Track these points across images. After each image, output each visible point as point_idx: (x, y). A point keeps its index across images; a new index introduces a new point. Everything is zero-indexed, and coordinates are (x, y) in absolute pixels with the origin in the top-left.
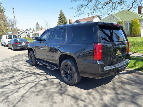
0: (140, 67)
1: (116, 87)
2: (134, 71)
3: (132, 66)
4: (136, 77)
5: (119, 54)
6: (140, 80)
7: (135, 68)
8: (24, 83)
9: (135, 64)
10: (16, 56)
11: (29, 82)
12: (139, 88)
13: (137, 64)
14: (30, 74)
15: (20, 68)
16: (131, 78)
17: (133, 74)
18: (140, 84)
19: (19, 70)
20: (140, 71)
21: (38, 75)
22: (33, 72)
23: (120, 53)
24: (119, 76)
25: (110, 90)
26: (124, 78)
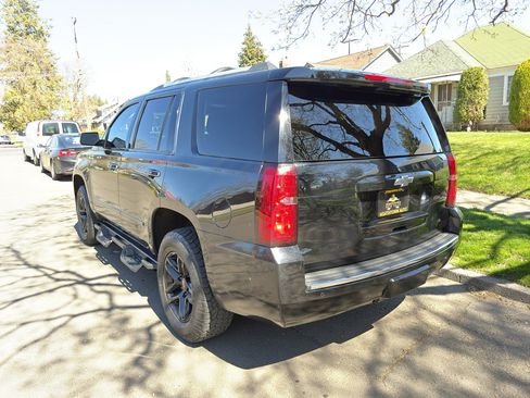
0: (514, 265)
1: (385, 356)
2: (488, 280)
3: (483, 257)
4: (488, 311)
5: (396, 211)
6: (502, 328)
7: (493, 268)
8: (9, 324)
9: (495, 248)
10: (50, 203)
11: (34, 318)
12: (485, 368)
13: (503, 251)
14: (58, 280)
15: (36, 254)
16: (465, 314)
17: (484, 293)
18: (499, 344)
19: (26, 264)
20: (512, 281)
21: (82, 289)
22: (73, 273)
23: (405, 209)
24: (417, 302)
25: (353, 371)
26: (437, 314)
